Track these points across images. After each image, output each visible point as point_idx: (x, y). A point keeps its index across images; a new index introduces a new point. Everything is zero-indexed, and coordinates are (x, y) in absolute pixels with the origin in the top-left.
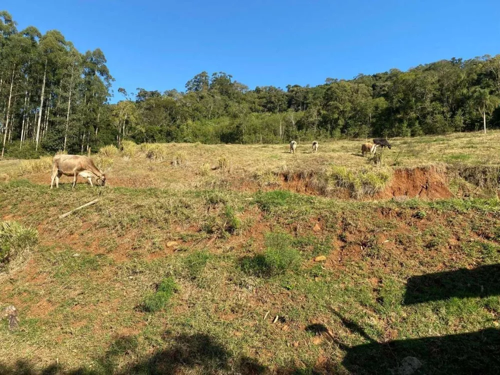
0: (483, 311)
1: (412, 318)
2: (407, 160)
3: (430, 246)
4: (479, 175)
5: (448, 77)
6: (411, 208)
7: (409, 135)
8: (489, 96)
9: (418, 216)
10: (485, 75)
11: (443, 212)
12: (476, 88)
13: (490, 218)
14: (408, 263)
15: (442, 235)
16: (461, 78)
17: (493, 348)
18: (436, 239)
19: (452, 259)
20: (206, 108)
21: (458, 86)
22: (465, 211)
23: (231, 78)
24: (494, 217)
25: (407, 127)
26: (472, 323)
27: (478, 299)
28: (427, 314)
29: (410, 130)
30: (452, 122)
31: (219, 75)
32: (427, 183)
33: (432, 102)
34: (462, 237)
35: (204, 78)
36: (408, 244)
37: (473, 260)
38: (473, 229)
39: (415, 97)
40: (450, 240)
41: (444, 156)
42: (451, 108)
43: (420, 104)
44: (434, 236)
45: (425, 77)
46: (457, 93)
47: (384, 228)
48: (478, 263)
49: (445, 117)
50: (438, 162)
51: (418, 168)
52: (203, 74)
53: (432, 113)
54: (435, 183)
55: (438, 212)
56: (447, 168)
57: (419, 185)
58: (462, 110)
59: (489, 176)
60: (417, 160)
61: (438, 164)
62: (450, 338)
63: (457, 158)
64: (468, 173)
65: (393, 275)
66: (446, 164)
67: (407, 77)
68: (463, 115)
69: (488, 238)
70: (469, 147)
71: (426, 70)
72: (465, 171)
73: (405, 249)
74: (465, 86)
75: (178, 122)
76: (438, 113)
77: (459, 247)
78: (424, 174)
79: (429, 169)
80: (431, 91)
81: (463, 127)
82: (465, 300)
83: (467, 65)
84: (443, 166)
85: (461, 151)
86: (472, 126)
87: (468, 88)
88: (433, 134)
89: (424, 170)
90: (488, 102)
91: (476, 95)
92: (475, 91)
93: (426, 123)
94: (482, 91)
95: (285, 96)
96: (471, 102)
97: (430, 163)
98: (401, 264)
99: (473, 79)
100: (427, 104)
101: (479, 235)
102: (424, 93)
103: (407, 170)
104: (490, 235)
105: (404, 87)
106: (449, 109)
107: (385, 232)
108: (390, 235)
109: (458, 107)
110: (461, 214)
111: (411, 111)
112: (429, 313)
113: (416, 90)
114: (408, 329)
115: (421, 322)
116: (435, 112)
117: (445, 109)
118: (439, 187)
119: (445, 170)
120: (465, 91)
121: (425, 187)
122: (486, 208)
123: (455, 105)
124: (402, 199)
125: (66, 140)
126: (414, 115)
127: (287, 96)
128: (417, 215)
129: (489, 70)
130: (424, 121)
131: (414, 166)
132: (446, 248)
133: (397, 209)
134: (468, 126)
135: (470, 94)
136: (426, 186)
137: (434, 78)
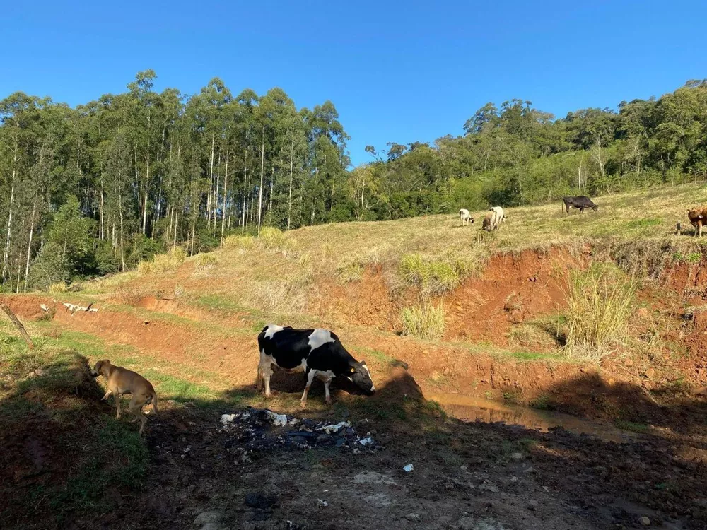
20: (480, 157)
23: (530, 105)
31: (511, 105)
32: (539, 272)
35: (489, 112)
51: (530, 249)
52: (489, 107)
54: (549, 273)
57: (526, 276)
64: (621, 252)
72: (619, 248)
75: (436, 183)
89: (538, 251)
95: (609, 121)
103: (512, 253)
118: (555, 278)
119: (586, 249)
121: (533, 279)
125: (289, 223)
127: (613, 120)
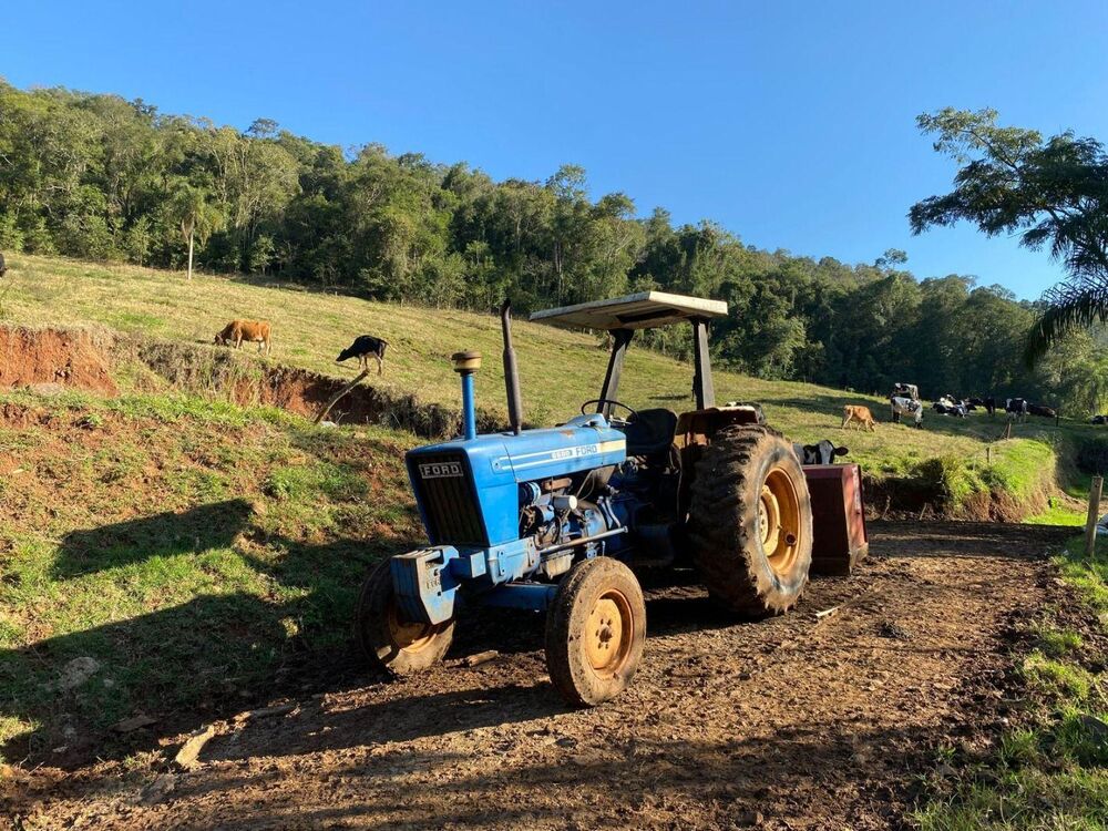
0: (199, 574)
1: (78, 601)
2: (24, 308)
3: (109, 478)
4: (178, 362)
5: (124, 139)
6: (70, 408)
7: (19, 246)
8: (204, 204)
9: (85, 425)
10: (198, 157)
11: (134, 419)
12: (180, 182)
13: (212, 433)
14: (66, 510)
15: (132, 459)
16: (151, 149)
17: (212, 621)
18: (120, 466)
19: (150, 500)
21: (144, 164)
22: (173, 419)
24: (219, 430)
25: (15, 227)
26: (181, 593)
27: (191, 556)
28: (106, 591)
29: (21, 236)
30: (124, 239)
32: (68, 365)
33: (82, 182)
34: (165, 463)
36: (65, 477)
37: (184, 500)
38: (184, 450)
39: (43, 159)
40: (146, 468)
41: (110, 312)
42: (125, 209)
43: (54, 180)
44: (117, 460)
45: (71, 121)
46: (142, 181)
47: (15, 445)
48: (192, 504)
49: (109, 225)
50: (96, 323)
51: (51, 330)
53: (82, 210)
54: (87, 369)
55: (125, 419)
56: (116, 340)
57: (49, 369)
58: (149, 220)
59: (195, 366)
60: (49, 313)
61: (98, 328)
62: (147, 619)
63: (136, 320)
64: (156, 355)
65: (36, 532)
66: (114, 331)
67: (28, 107)
68: (150, 230)
69: (208, 464)
70: (162, 303)
71: (77, 105)
72: (152, 349)
73: (58, 486)
74: (158, 169)
76: (96, 213)
77: (161, 479)
78: (64, 345)
79: (77, 337)
80: (84, 157)
81: (147, 256)
82: (172, 559)
83: (167, 127)
84: (107, 335)
85: (145, 307)
86: (164, 258)
87: (163, 174)
88: (79, 257)
89: (64, 336)
90: (201, 217)
91: (179, 195)
92: (177, 188)
93: (65, 228)
94: (192, 190)
96: (168, 208)
97: (79, 324)
98: (52, 513)
99: (176, 161)
100: (72, 184)
101: (194, 460)
102: (67, 159)
103: (23, 332)
104: (211, 459)
105: (16, 128)
106: (120, 209)
107: (14, 453)
108: (27, 459)
109: (141, 211)
110: (166, 424)
111: (29, 192)
112: (111, 588)
113: (47, 143)
114: (72, 618)
115: (96, 603)
116: (89, 207)
117: (113, 208)
118: (95, 377)
119: (111, 343)
120: (158, 180)
121: (63, 374)
122: (207, 416)
123: (133, 203)
124: (49, 389)
126: (36, 201)
128: (84, 422)
129: (208, 152)
130: (59, 223)
131: (42, 326)
132: (138, 483)
133: (40, 409)
134: (156, 256)
135: (169, 190)
136: (66, 373)
137: (93, 129)
